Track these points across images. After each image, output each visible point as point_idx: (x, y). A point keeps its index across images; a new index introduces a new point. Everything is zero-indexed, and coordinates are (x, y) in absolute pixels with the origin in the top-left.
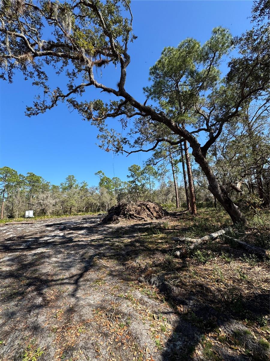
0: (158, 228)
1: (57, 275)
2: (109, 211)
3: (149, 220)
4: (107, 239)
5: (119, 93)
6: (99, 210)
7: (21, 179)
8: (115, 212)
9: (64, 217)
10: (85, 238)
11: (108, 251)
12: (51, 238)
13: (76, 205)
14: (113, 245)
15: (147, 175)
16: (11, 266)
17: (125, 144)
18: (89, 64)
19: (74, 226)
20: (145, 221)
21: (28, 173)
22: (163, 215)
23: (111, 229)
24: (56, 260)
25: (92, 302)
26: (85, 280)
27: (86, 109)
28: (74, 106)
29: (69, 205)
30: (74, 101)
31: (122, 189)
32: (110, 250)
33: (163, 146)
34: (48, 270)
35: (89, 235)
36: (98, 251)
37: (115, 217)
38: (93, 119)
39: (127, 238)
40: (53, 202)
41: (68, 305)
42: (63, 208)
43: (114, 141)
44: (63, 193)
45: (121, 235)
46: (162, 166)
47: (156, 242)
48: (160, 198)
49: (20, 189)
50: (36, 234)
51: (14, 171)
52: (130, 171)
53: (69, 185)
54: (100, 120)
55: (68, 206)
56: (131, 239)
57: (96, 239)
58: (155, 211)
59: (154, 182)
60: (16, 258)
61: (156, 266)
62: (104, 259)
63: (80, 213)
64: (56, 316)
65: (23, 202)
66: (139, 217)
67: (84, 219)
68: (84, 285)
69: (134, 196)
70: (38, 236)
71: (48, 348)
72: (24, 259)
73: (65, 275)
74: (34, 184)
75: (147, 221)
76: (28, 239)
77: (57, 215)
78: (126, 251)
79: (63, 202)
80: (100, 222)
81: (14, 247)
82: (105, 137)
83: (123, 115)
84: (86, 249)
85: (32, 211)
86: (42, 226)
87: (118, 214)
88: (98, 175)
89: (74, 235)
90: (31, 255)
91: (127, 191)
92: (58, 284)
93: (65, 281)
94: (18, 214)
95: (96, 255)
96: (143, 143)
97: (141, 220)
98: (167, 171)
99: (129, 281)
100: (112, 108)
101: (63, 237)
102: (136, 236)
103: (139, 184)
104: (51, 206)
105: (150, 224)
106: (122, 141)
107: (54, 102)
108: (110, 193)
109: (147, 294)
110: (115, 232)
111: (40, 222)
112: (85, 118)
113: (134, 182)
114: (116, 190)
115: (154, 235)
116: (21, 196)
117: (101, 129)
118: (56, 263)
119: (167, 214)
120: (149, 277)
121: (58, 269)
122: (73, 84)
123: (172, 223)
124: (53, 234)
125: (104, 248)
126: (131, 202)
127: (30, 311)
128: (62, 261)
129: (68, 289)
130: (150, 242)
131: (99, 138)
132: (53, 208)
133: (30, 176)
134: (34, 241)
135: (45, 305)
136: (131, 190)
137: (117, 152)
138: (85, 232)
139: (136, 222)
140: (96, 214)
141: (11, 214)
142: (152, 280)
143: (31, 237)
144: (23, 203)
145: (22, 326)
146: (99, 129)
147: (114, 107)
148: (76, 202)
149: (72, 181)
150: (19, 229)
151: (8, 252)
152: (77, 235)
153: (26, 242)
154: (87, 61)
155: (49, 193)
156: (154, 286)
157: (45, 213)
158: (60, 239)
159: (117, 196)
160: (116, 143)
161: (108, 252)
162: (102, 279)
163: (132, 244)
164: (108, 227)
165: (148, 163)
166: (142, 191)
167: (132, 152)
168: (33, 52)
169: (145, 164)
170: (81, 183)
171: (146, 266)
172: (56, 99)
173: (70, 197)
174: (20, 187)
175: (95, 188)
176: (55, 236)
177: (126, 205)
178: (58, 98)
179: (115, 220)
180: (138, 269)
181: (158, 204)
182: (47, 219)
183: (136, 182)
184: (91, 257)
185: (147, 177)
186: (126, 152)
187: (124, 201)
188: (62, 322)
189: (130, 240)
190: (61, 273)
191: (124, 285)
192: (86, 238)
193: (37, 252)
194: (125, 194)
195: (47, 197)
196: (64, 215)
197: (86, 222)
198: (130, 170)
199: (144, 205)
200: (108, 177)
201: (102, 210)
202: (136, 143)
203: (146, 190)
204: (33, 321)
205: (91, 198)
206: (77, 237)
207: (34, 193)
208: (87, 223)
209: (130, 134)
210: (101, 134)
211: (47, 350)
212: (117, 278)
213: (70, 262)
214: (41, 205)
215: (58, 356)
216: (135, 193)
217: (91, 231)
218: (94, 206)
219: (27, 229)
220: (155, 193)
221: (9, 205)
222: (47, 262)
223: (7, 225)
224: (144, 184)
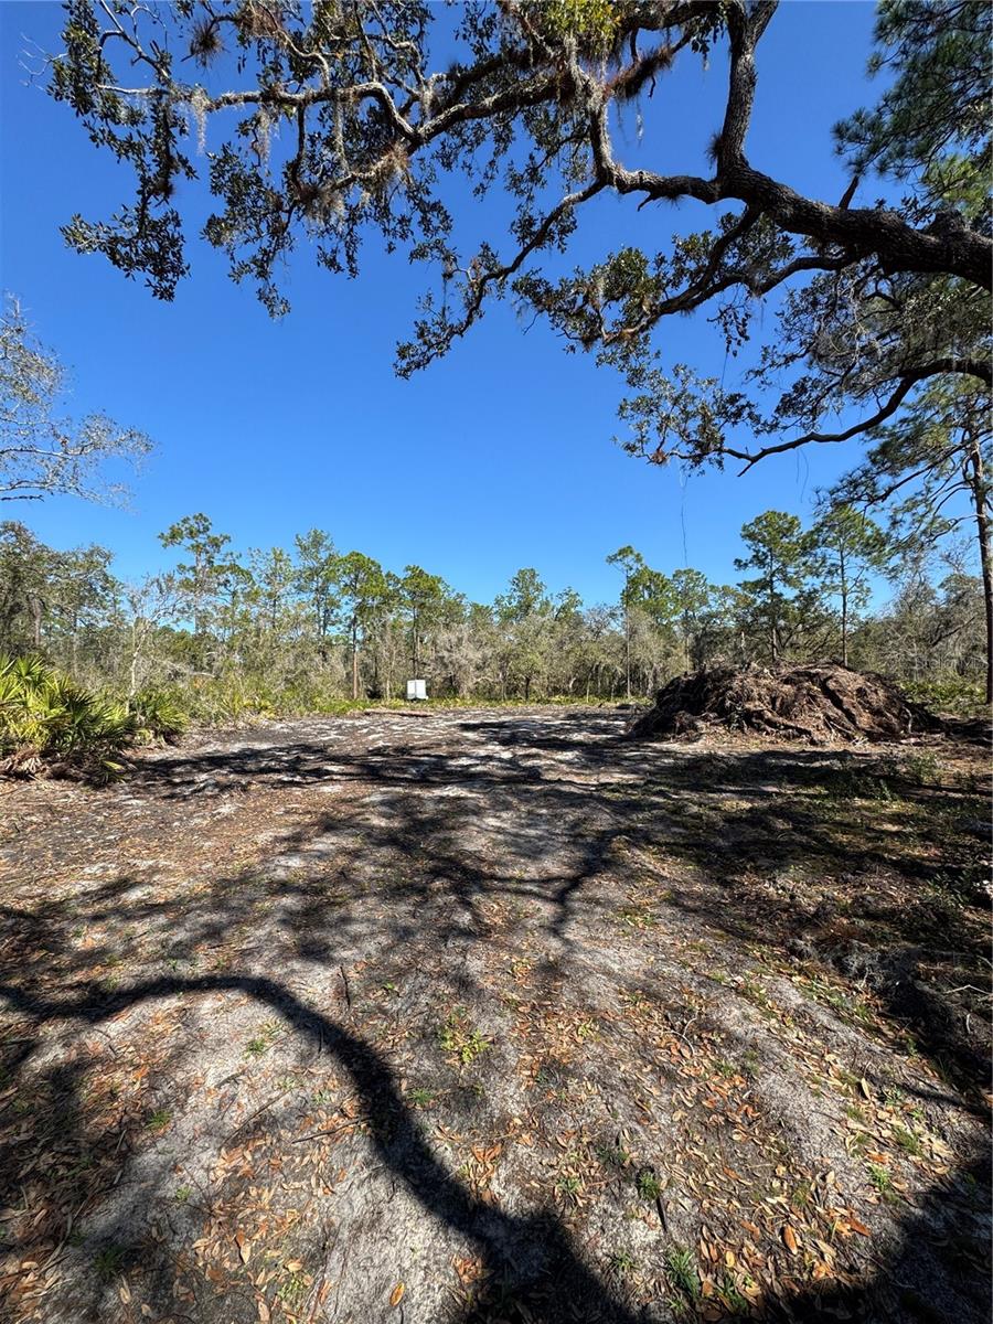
0: (885, 778)
1: (505, 865)
2: (659, 695)
3: (833, 742)
4: (658, 788)
5: (717, 186)
6: (620, 691)
7: (391, 588)
8: (685, 700)
9: (509, 705)
10: (577, 774)
11: (660, 827)
12: (478, 762)
13: (545, 669)
14: (678, 810)
15: (830, 551)
16: (389, 818)
17: (735, 423)
18: (595, 95)
19: (542, 735)
20: (813, 743)
21: (407, 569)
22: (905, 729)
23: (668, 757)
24: (499, 824)
25: (616, 967)
26: (589, 900)
27: (580, 301)
28: (537, 301)
29: (523, 667)
30: (535, 285)
31: (711, 616)
32: (668, 827)
33: (927, 408)
34: (480, 848)
35: (590, 768)
36: (625, 823)
37: (684, 717)
38: (606, 336)
39: (734, 796)
40: (477, 656)
41: (543, 954)
42: (504, 679)
43: (687, 416)
44: (503, 628)
45: (708, 782)
46: (916, 504)
47: (869, 829)
48: (894, 654)
49: (391, 617)
50: (439, 745)
51: (373, 563)
52: (749, 542)
53: (519, 602)
54: (633, 334)
55: (519, 670)
56: (752, 801)
57: (618, 784)
58: (868, 706)
59: (866, 585)
60: (399, 801)
61: (868, 915)
62: (649, 850)
63: (557, 698)
64: (512, 970)
65: (399, 654)
66: (787, 727)
67: (571, 717)
68: (586, 911)
69: (766, 643)
70: (443, 751)
71: (497, 1041)
72: (416, 807)
73: (526, 871)
74: (423, 600)
75: (823, 746)
76: (420, 756)
77: (489, 700)
78: (732, 839)
79: (505, 658)
80: (625, 729)
81: (390, 774)
82: (651, 406)
83: (730, 289)
84: (586, 809)
85: (424, 681)
86: (450, 726)
87: (696, 708)
88: (619, 564)
89: (542, 763)
90: (431, 799)
91: (732, 624)
92: (508, 890)
93: (529, 887)
94: (390, 689)
95: (620, 832)
96: (824, 403)
97: (794, 737)
98: (946, 527)
99: (749, 939)
100: (680, 273)
101: (513, 762)
102: (777, 794)
103: (789, 593)
104: (472, 669)
105: (842, 756)
106: (722, 412)
107: (473, 307)
108: (664, 631)
109: (828, 1002)
110: (686, 768)
111: (446, 714)
112: (573, 342)
113: (765, 584)
114: (686, 620)
115: (858, 802)
116: (393, 637)
117: (636, 377)
118: (498, 832)
119: (927, 723)
120: (838, 947)
121: (506, 849)
122: (534, 214)
123: (959, 763)
124: (482, 752)
125: (647, 815)
126: (754, 665)
127: (445, 938)
128: (515, 830)
129: (539, 910)
130: (840, 824)
131: (628, 413)
132: (477, 678)
133: (412, 577)
134: (434, 763)
135: (481, 935)
136: (749, 619)
137: (699, 462)
138: (577, 757)
139: (772, 742)
140: (611, 705)
141: (375, 687)
142: (854, 962)
143: (426, 752)
144: (399, 658)
145: (430, 965)
146: (626, 375)
147: (691, 265)
148: (544, 660)
149: (531, 589)
150: (395, 727)
151: (380, 784)
152: (553, 762)
153: (416, 763)
154: (586, 87)
155: (465, 630)
156: (861, 984)
157: (456, 691)
158: (502, 768)
159: (690, 640)
160: (694, 425)
161: (661, 832)
162: (646, 911)
163: (755, 819)
164: (655, 750)
165: (842, 495)
166: (803, 622)
167: (765, 452)
168: (407, 135)
169: (827, 503)
170: (560, 596)
171: (821, 906)
172: (481, 290)
173: (525, 641)
174: (391, 611)
175: (608, 611)
176: (489, 758)
177: (731, 675)
178: (486, 287)
179: (682, 729)
180: (786, 910)
181: (882, 680)
182: (462, 708)
183: (776, 584)
184: (604, 837)
185: (829, 562)
186: (740, 456)
187: (719, 659)
188: (529, 991)
189: (746, 805)
190: (515, 863)
191: (729, 949)
192: (583, 777)
193: (445, 794)
194: (725, 635)
195: (460, 640)
196: (510, 699)
197: (580, 728)
198: (751, 536)
199: (811, 677)
200: (656, 571)
201: (633, 694)
202: (785, 412)
203: (821, 620)
204: (455, 963)
205: (594, 646)
206: (551, 768)
207: (425, 628)
208: (581, 730)
209: (759, 373)
210: (633, 394)
211: (497, 1046)
212: (701, 921)
213: (540, 838)
214: (446, 666)
215: (528, 1073)
216: (767, 631)
217: (596, 757)
218: (603, 675)
219: (417, 731)
220: (866, 634)
221: (369, 661)
222: (474, 825)
223: (368, 714)
224: (816, 591)
